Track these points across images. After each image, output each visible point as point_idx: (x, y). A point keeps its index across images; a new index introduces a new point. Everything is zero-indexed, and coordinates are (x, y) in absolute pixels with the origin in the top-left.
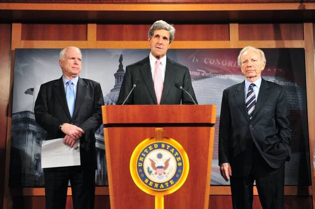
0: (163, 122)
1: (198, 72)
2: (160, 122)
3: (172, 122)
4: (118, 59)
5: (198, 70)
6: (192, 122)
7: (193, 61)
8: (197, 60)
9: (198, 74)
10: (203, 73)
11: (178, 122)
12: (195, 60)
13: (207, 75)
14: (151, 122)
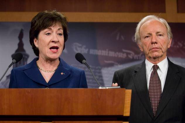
0: (52, 114)
1: (123, 53)
2: (47, 114)
3: (66, 113)
4: (18, 35)
5: (124, 50)
6: (95, 114)
7: (118, 38)
8: (123, 38)
9: (124, 56)
10: (130, 54)
11: (75, 114)
12: (120, 37)
13: (136, 56)
14: (35, 114)
